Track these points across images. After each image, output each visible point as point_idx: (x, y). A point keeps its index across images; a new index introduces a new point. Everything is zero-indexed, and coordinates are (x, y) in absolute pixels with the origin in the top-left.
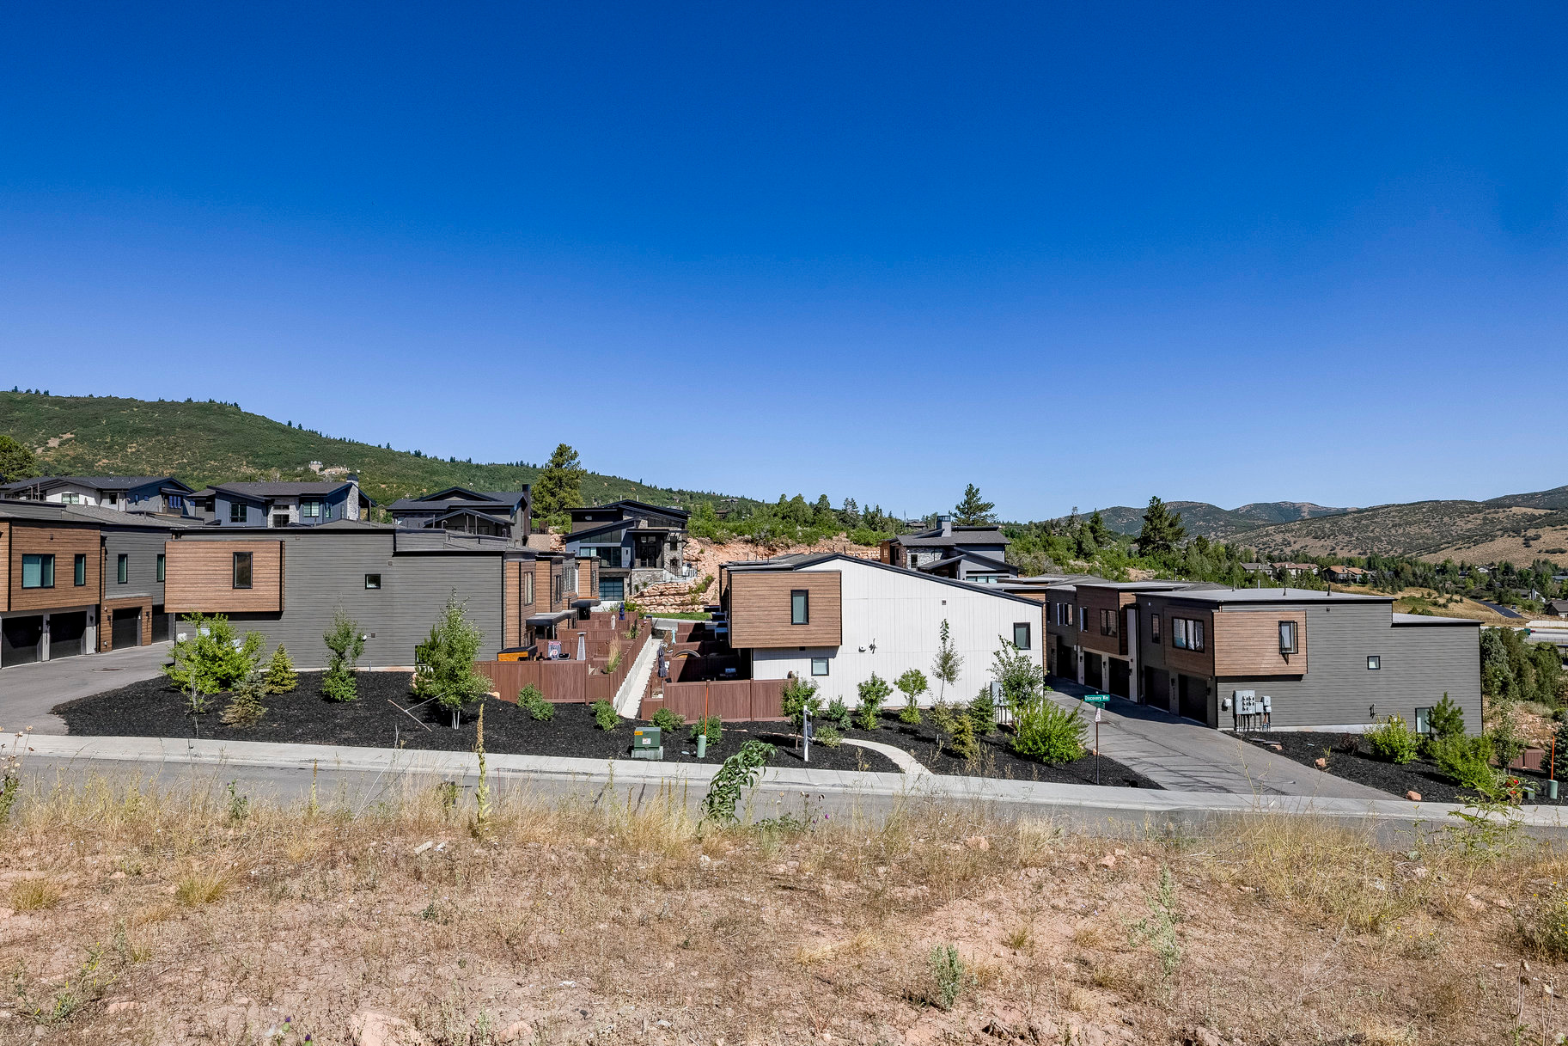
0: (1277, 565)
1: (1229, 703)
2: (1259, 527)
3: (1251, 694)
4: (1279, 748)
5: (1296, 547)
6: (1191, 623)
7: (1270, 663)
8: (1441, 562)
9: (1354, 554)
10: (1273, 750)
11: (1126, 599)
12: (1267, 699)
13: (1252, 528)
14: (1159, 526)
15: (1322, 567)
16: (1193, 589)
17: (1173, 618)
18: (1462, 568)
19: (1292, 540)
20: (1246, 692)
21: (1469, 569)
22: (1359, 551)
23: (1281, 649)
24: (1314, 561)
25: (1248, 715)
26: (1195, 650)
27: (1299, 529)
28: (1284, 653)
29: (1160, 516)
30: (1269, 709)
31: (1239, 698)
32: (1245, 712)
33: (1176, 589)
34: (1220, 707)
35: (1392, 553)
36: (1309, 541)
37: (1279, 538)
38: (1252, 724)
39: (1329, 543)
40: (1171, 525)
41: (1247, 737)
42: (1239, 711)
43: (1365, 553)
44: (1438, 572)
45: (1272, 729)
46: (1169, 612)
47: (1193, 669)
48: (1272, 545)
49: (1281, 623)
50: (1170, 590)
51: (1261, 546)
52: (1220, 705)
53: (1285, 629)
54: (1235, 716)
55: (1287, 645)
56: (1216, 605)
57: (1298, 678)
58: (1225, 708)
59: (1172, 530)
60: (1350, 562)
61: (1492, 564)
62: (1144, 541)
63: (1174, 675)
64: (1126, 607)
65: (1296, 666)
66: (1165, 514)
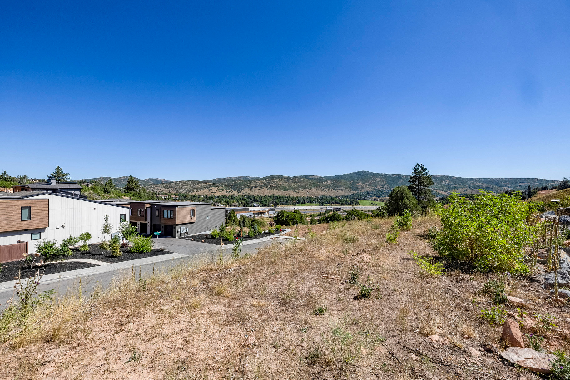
0: (158, 195)
1: (179, 231)
2: (151, 185)
3: (184, 228)
4: (193, 239)
5: (161, 190)
6: (169, 212)
7: (188, 220)
8: (194, 194)
9: (175, 192)
10: (192, 240)
11: (148, 205)
12: (187, 228)
13: (149, 185)
14: (132, 184)
15: (169, 196)
16: (166, 202)
17: (164, 210)
18: (198, 196)
19: (160, 189)
20: (183, 227)
21: (199, 196)
22: (176, 192)
23: (191, 216)
24: (167, 194)
25: (183, 233)
26: (171, 218)
27: (161, 186)
28: (191, 217)
29: (133, 181)
30: (188, 231)
31: (181, 229)
32: (183, 232)
33: (161, 202)
34: (177, 232)
35: (183, 192)
36: (164, 189)
37: (156, 188)
38: (184, 235)
39: (169, 189)
40: (136, 184)
41: (184, 238)
42: (181, 232)
43: (177, 192)
44: (194, 197)
45: (188, 236)
46: (162, 209)
47: (169, 223)
48: (154, 190)
49: (191, 210)
50: (159, 203)
51: (151, 190)
52: (177, 231)
53: (192, 211)
54: (180, 233)
55: (192, 215)
56: (177, 206)
57: (194, 223)
58: (178, 232)
59: (136, 185)
60: (175, 195)
61: (204, 195)
62: (127, 188)
63: (163, 225)
64: (147, 208)
65: (194, 220)
66: (134, 181)
